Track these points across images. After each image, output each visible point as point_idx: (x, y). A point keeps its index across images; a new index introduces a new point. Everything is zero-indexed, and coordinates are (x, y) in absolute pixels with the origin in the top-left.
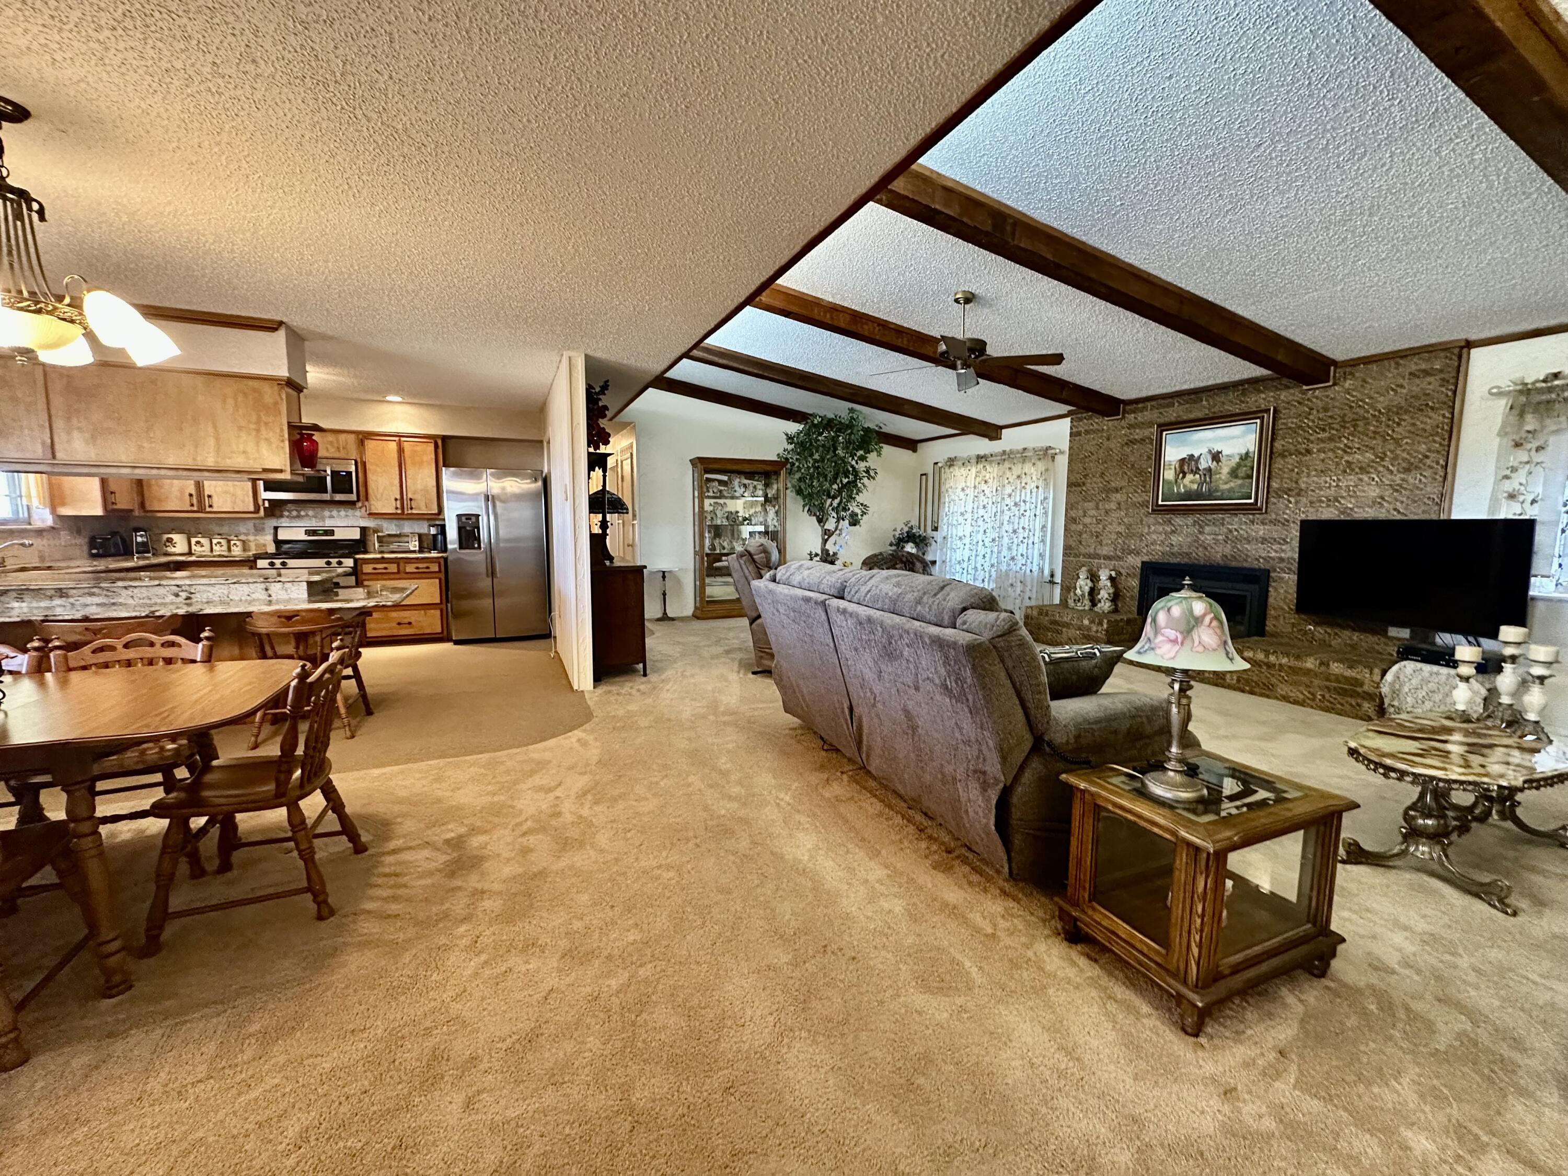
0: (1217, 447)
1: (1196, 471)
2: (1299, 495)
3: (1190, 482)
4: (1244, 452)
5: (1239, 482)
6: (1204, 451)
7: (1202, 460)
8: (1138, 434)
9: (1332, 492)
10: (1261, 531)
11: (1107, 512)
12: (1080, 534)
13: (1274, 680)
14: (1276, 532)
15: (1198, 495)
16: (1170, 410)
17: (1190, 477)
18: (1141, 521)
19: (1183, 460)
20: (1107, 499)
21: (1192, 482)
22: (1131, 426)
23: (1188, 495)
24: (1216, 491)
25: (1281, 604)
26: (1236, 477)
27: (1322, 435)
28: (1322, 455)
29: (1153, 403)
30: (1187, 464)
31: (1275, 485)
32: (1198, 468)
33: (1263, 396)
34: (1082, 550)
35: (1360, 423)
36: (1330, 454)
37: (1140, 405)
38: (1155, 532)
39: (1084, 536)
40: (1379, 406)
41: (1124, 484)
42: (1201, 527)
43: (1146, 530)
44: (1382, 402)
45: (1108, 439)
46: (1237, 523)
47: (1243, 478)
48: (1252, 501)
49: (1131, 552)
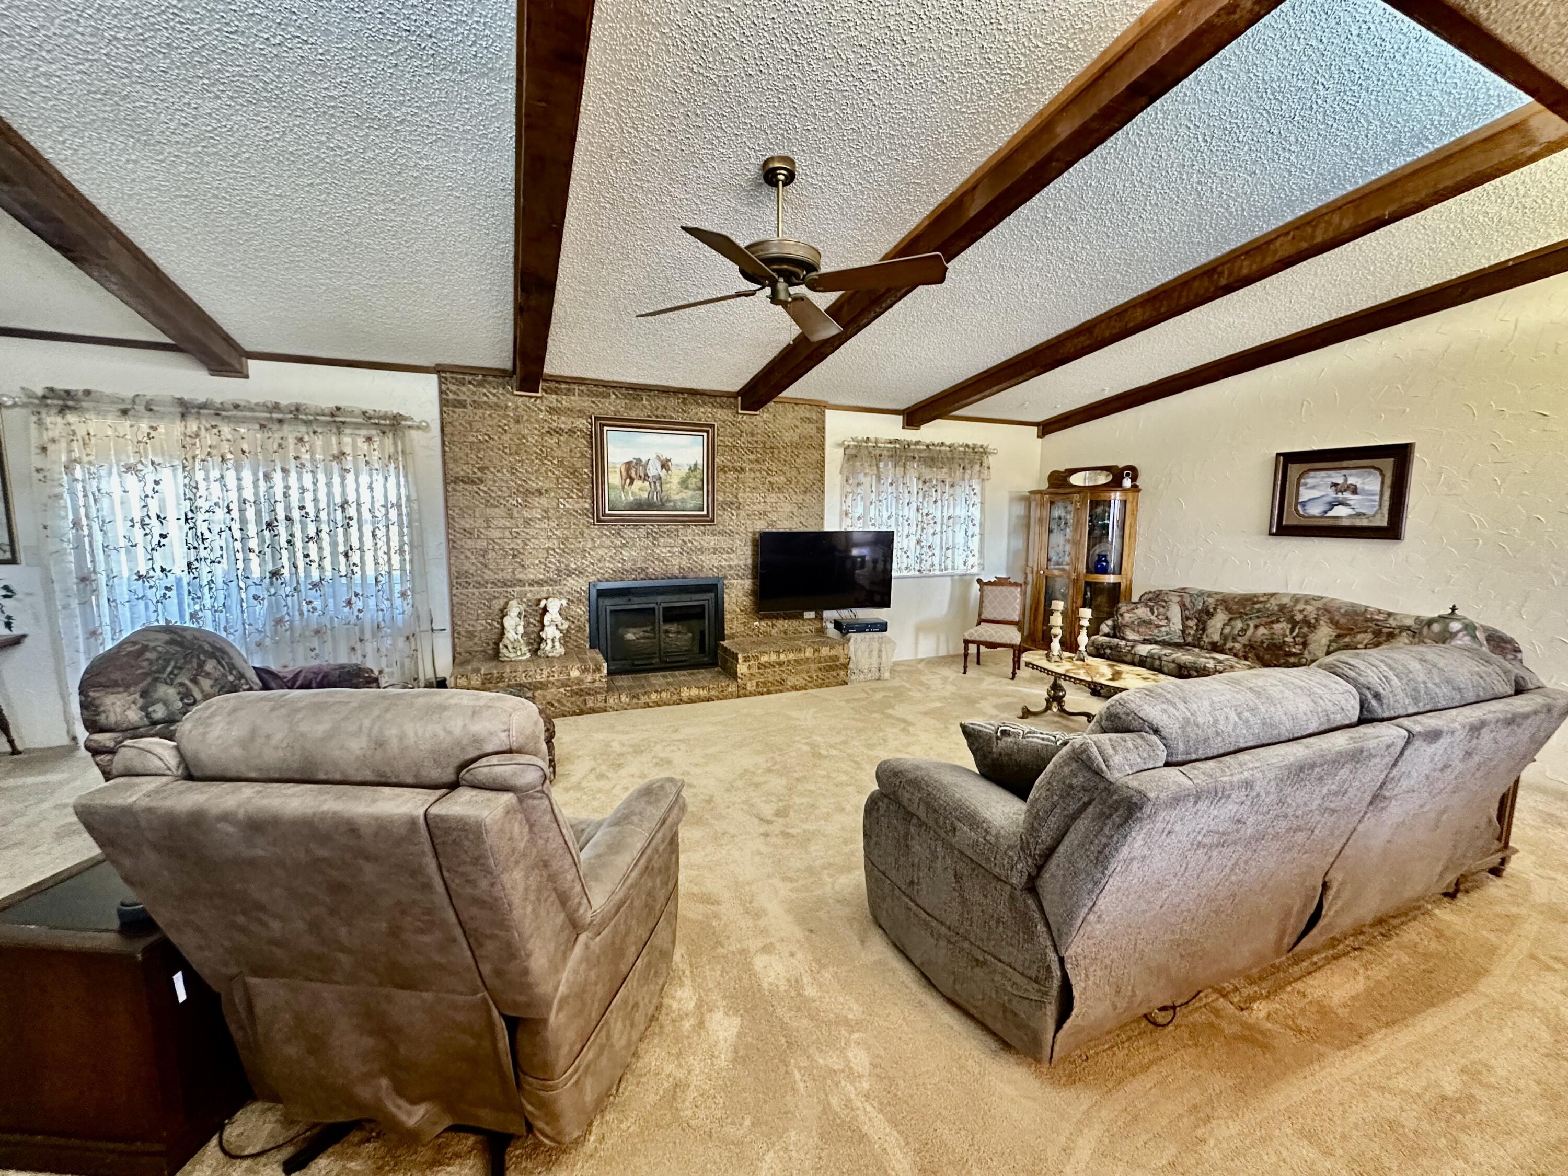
0: (665, 455)
1: (645, 477)
2: (738, 508)
3: (640, 490)
4: (693, 463)
5: (690, 493)
6: (653, 457)
7: (650, 466)
8: (564, 422)
9: (760, 507)
10: (710, 541)
11: (527, 522)
12: (485, 552)
13: (784, 676)
14: (724, 542)
15: (649, 505)
16: (607, 402)
17: (638, 484)
18: (582, 534)
19: (629, 463)
20: (526, 505)
21: (641, 489)
22: (551, 410)
23: (639, 505)
24: (669, 501)
25: (735, 607)
26: (687, 488)
27: (752, 457)
28: (753, 475)
29: (583, 388)
30: (633, 470)
31: (720, 497)
32: (646, 475)
33: (702, 410)
34: (489, 575)
35: (776, 451)
36: (758, 474)
37: (563, 386)
38: (601, 546)
39: (491, 555)
40: (786, 440)
41: (547, 485)
42: (654, 538)
43: (589, 545)
44: (789, 436)
45: (518, 422)
46: (691, 534)
47: (694, 490)
48: (705, 513)
49: (570, 573)
